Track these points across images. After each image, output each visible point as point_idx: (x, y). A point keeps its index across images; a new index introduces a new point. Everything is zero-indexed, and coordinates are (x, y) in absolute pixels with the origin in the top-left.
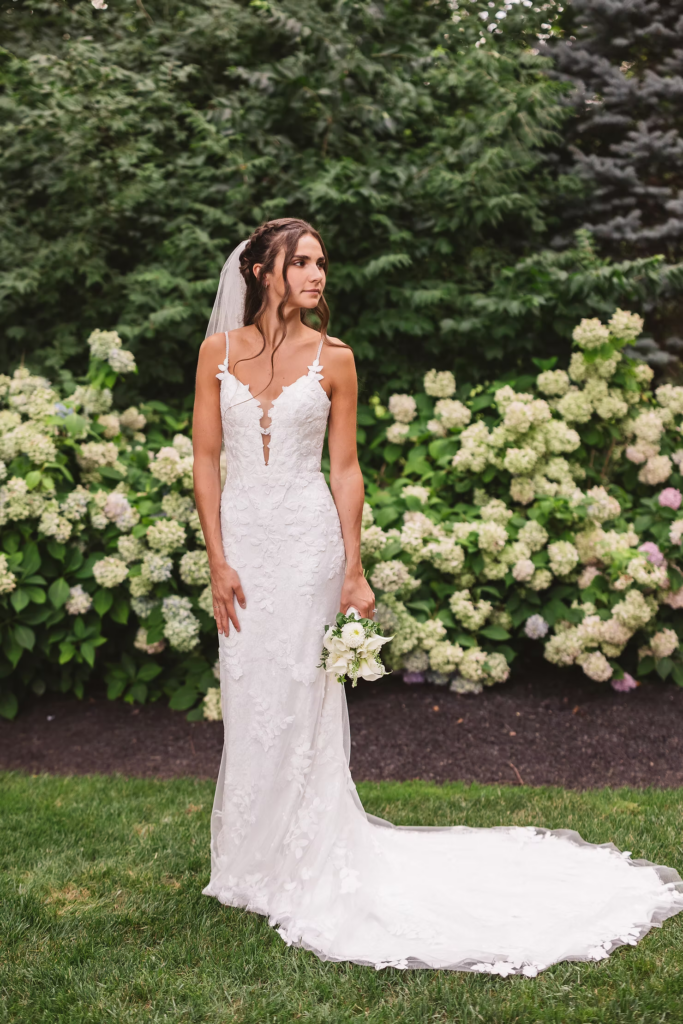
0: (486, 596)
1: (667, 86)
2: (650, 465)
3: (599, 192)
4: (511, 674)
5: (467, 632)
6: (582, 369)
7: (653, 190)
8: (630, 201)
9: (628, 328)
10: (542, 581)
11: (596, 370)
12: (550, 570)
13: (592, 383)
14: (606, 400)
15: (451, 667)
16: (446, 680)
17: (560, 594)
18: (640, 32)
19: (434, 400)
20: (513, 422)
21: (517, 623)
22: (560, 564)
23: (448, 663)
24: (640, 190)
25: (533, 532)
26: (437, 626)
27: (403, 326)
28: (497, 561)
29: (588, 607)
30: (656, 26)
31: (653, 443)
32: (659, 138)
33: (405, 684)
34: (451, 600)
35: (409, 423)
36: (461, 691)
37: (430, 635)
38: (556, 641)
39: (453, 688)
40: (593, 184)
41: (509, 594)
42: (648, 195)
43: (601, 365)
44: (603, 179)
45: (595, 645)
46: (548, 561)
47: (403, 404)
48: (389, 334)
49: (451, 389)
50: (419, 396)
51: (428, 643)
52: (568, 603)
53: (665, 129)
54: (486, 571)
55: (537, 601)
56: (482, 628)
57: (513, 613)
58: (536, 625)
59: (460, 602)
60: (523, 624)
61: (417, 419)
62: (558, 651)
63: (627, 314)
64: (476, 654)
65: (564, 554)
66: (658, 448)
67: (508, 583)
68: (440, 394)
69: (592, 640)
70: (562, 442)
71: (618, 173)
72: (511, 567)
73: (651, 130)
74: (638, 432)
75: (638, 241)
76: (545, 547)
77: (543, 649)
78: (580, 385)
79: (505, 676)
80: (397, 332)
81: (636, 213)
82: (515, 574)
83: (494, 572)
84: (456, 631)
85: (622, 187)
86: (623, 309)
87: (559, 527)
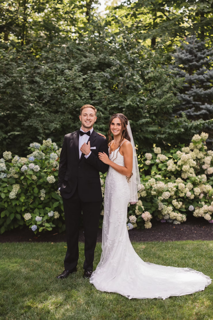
0: (181, 201)
1: (199, 77)
2: (208, 169)
3: (184, 103)
4: (187, 220)
5: (177, 210)
6: (193, 146)
7: (197, 103)
8: (191, 105)
9: (205, 137)
10: (192, 197)
11: (196, 147)
12: (194, 194)
13: (195, 150)
14: (199, 154)
15: (175, 218)
16: (172, 221)
17: (196, 201)
18: (191, 64)
19: (156, 155)
20: (183, 159)
21: (187, 207)
22: (197, 193)
23: (174, 217)
24: (194, 103)
25: (189, 185)
26: (171, 208)
27: (146, 136)
28: (182, 192)
29: (203, 203)
30: (195, 63)
31: (209, 164)
32: (199, 90)
33: (162, 223)
34: (172, 202)
35: (150, 160)
36: (176, 224)
37: (170, 210)
38: (197, 211)
39: (174, 223)
40: (182, 101)
41: (185, 200)
42: (195, 104)
43: (198, 146)
44: (184, 100)
45: (206, 212)
46: (194, 192)
47: (149, 155)
48: (142, 138)
49: (160, 152)
50: (153, 153)
51: (170, 212)
52: (198, 202)
53: (200, 88)
54: (180, 195)
55: (191, 202)
56: (180, 208)
57: (186, 205)
58: (191, 208)
59: (175, 202)
60: (188, 208)
61: (152, 159)
62: (197, 214)
63: (205, 133)
64: (180, 215)
65: (197, 190)
66: (210, 165)
67: (185, 197)
68: (158, 153)
69: (206, 211)
70: (193, 164)
71: (188, 98)
72: (185, 194)
73: (197, 88)
74: (205, 162)
75: (194, 115)
76: (193, 189)
77: (193, 213)
78: (192, 150)
79: (186, 220)
80: (145, 137)
81: (194, 108)
82: (187, 195)
83: (182, 195)
84: (175, 209)
85: (188, 102)
86: (204, 132)
87: (195, 184)
